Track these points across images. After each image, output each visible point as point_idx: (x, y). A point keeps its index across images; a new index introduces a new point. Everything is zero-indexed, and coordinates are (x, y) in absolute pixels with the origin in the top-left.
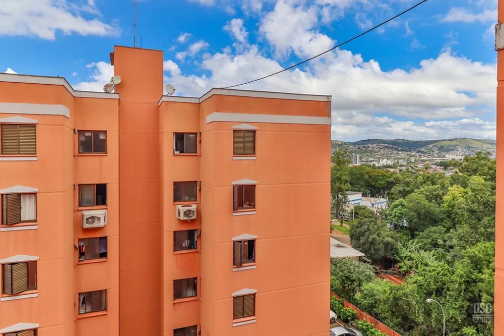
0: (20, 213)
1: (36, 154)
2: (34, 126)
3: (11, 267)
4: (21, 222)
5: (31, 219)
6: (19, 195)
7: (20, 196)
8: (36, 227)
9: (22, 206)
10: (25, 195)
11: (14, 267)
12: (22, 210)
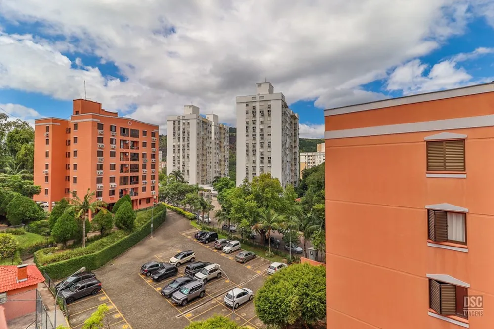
0: (447, 231)
1: (465, 171)
2: (462, 141)
3: (440, 286)
4: (447, 240)
5: (458, 240)
6: (446, 212)
7: (446, 214)
8: (466, 251)
9: (448, 224)
10: (452, 214)
11: (443, 286)
12: (448, 228)
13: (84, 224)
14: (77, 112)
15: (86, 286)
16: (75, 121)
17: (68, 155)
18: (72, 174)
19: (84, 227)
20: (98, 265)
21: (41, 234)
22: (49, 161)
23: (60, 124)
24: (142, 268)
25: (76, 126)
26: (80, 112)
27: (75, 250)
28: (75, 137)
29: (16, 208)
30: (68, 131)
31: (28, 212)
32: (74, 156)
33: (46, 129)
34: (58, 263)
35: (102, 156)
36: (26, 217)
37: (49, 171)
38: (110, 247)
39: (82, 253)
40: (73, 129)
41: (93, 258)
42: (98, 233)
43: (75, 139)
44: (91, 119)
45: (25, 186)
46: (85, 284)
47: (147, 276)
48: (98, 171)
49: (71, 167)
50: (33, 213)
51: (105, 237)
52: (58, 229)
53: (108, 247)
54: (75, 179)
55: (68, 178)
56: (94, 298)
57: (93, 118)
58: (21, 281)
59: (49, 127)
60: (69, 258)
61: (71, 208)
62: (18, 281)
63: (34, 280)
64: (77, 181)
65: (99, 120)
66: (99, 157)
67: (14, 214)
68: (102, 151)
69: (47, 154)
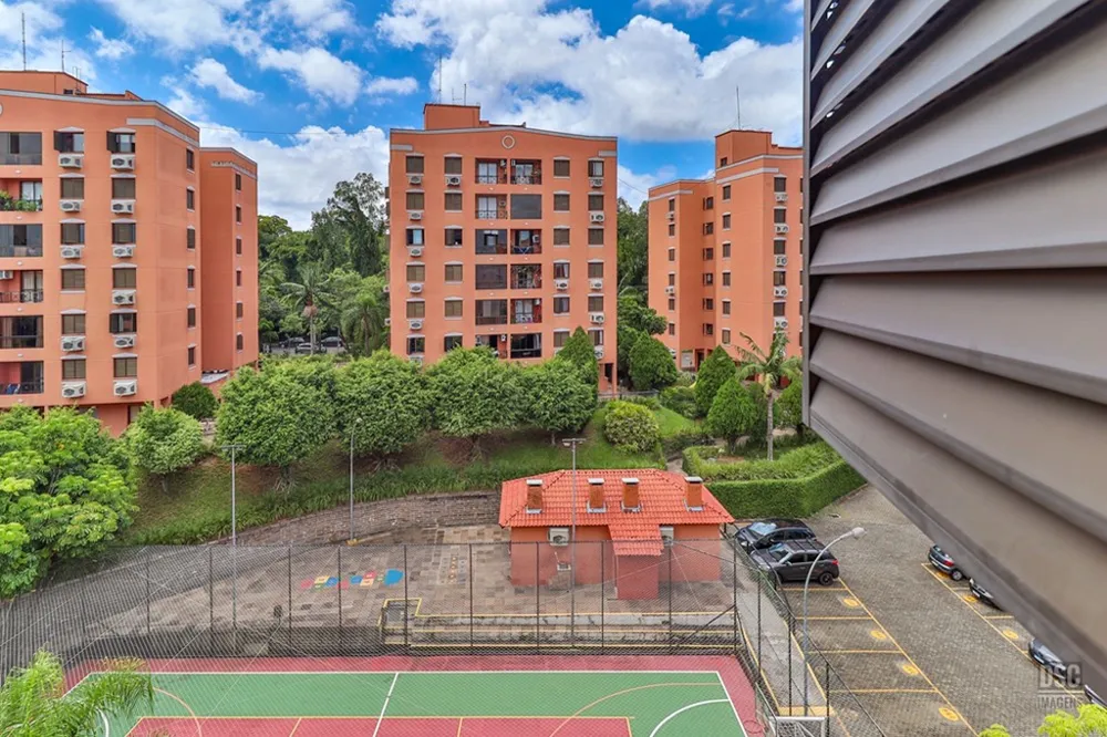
13: (770, 408)
14: (724, 161)
15: (806, 557)
16: (726, 181)
17: (709, 254)
18: (721, 294)
19: (770, 415)
20: (806, 511)
21: (683, 414)
22: (674, 267)
23: (691, 192)
24: (931, 551)
25: (727, 189)
26: (729, 161)
27: (756, 464)
28: (726, 214)
29: (642, 356)
30: (709, 203)
31: (660, 368)
32: (724, 256)
33: (668, 203)
34: (729, 482)
35: (784, 253)
36: (658, 376)
37: (676, 288)
38: (829, 472)
39: (770, 473)
40: (721, 196)
41: (798, 490)
42: (791, 432)
43: (726, 218)
44: (761, 170)
45: (645, 317)
46: (802, 551)
47: (953, 579)
48: (776, 288)
49: (719, 279)
50: (669, 371)
51: (811, 443)
52: (721, 411)
53: (823, 471)
54: (726, 304)
55: (709, 304)
56: (827, 592)
57: (765, 166)
58: (693, 509)
59: (673, 200)
60: (747, 478)
61: (746, 369)
62: (688, 509)
63: (715, 514)
64: (732, 310)
65: (777, 170)
66: (777, 256)
67: (640, 369)
68: (784, 242)
69: (671, 255)
